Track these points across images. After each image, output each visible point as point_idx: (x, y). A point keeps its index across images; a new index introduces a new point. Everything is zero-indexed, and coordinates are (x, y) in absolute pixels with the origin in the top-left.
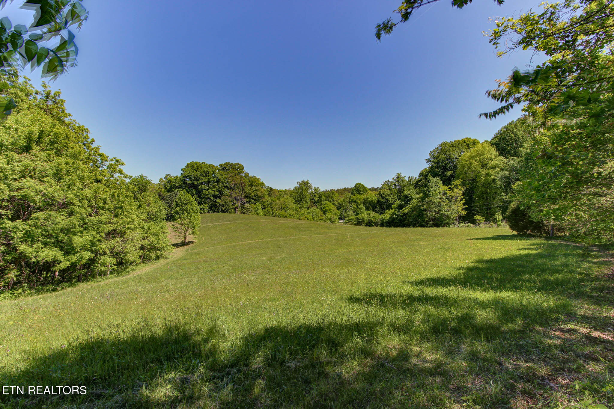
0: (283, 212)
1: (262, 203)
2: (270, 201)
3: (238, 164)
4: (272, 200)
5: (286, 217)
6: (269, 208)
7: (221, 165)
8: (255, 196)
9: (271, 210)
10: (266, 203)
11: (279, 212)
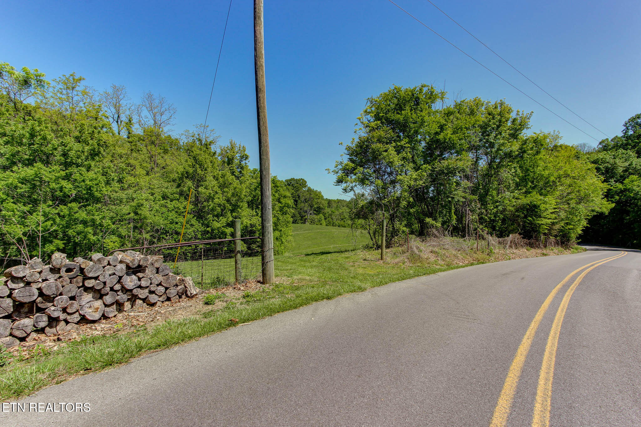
0: (342, 223)
1: (324, 214)
2: (330, 212)
3: (301, 179)
4: (332, 212)
5: (345, 227)
6: (330, 219)
7: (287, 181)
8: (317, 207)
9: (331, 221)
10: (327, 214)
11: (339, 222)
